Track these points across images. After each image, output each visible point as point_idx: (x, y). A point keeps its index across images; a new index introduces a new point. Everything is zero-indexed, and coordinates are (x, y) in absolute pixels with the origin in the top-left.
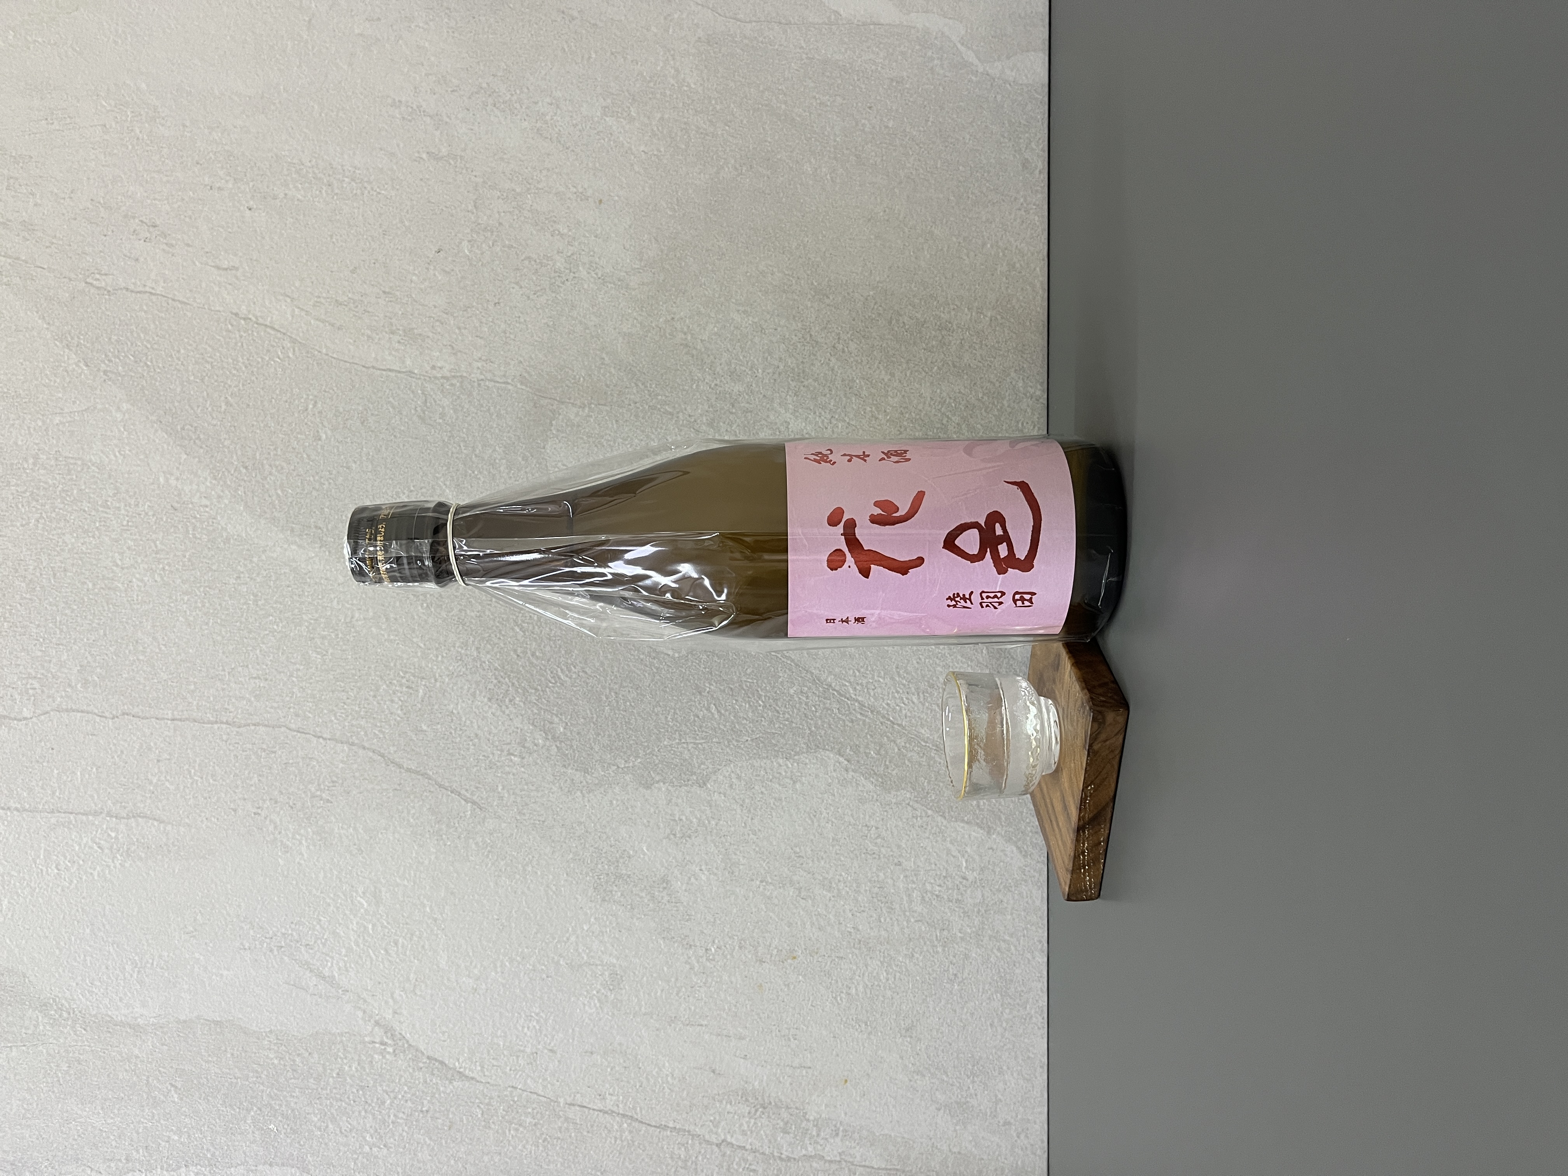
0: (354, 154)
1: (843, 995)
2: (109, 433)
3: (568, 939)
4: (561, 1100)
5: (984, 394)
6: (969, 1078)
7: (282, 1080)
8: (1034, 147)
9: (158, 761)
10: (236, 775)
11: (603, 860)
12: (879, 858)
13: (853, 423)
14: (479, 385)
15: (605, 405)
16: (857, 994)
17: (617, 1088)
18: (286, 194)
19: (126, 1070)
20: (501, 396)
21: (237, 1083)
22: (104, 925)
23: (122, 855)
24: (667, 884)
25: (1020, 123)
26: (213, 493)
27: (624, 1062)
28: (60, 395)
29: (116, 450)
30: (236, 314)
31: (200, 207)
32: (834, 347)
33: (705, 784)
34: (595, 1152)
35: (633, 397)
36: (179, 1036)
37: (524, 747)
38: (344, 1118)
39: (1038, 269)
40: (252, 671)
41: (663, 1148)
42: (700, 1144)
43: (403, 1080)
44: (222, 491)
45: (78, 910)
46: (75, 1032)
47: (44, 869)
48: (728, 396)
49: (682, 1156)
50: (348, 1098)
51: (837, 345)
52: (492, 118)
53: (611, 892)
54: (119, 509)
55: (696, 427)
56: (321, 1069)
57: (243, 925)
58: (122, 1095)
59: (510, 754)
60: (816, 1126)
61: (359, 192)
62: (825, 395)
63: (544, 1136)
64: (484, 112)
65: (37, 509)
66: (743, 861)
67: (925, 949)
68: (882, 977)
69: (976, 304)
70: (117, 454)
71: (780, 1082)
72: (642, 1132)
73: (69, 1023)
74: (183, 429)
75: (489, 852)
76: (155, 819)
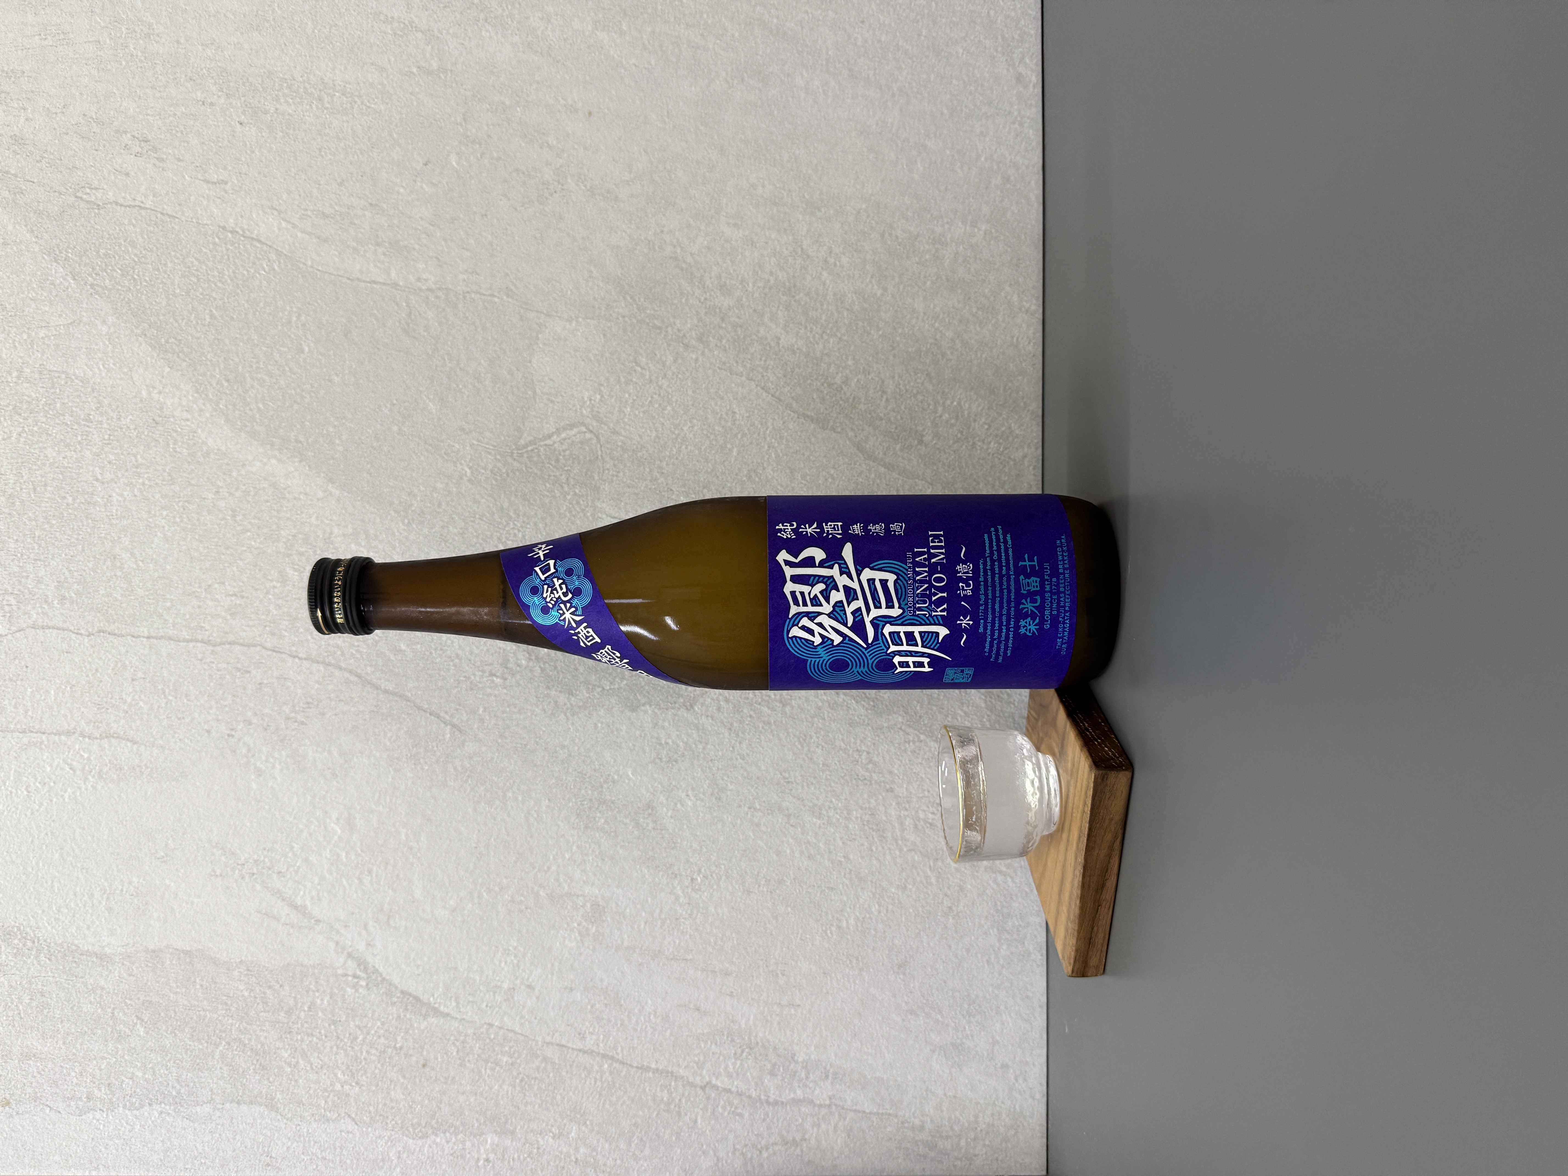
0: (346, 68)
1: (834, 929)
2: (93, 346)
3: (549, 868)
4: (540, 1039)
5: (978, 309)
6: (964, 1018)
7: (252, 1013)
8: (1028, 61)
9: (133, 680)
10: (210, 695)
11: (586, 785)
12: (871, 784)
13: (845, 338)
14: (465, 297)
15: (592, 318)
16: (848, 928)
17: (597, 1027)
18: (277, 109)
19: (91, 1003)
20: (486, 309)
21: (205, 1016)
22: (73, 850)
23: (93, 777)
24: (652, 810)
25: (1013, 38)
26: (195, 406)
27: (605, 998)
28: (47, 309)
29: (101, 363)
30: (224, 228)
31: (192, 123)
32: (826, 261)
33: (692, 706)
34: (574, 1093)
35: (621, 310)
36: (147, 966)
37: (507, 668)
38: (316, 1054)
39: (1033, 183)
40: (228, 588)
41: (644, 1090)
42: (684, 1086)
43: (376, 1014)
44: (204, 404)
45: (47, 834)
46: (39, 962)
47: (14, 791)
48: (718, 310)
49: (665, 1099)
50: (320, 1033)
51: (829, 258)
52: (483, 33)
53: (595, 818)
54: (101, 423)
55: (686, 341)
56: (292, 1002)
57: (215, 850)
58: (86, 1029)
59: (492, 674)
60: (805, 1067)
61: (349, 106)
62: (816, 310)
63: (521, 1076)
64: (476, 27)
65: (20, 423)
66: (730, 787)
67: (918, 879)
68: (873, 909)
69: (970, 218)
70: (101, 367)
71: (767, 1021)
72: (623, 1073)
73: (34, 953)
74: (167, 342)
75: (468, 776)
76: (128, 740)
